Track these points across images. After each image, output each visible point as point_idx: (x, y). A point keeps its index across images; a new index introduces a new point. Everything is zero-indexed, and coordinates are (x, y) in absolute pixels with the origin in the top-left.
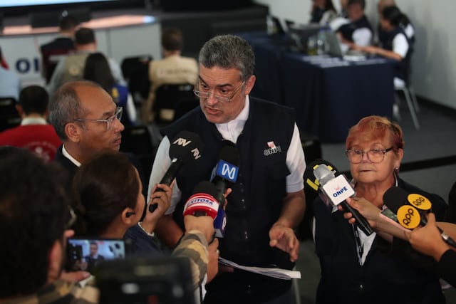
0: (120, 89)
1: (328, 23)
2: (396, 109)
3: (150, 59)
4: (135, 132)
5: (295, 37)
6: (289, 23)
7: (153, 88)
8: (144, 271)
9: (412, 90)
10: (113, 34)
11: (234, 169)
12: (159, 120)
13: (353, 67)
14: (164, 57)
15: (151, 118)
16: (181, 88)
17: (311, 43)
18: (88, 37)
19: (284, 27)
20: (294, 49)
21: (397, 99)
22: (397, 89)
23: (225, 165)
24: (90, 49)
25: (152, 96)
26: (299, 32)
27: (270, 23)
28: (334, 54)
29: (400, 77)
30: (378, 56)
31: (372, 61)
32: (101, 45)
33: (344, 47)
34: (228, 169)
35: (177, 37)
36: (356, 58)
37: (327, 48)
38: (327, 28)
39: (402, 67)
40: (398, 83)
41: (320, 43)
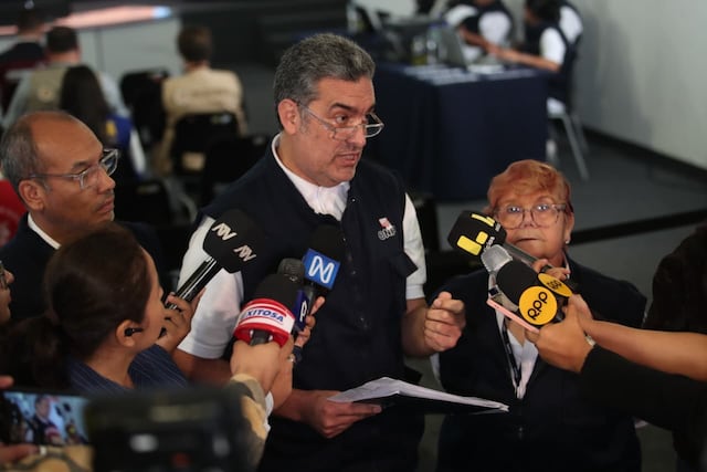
0: (119, 122)
1: (443, 14)
2: (551, 148)
3: (166, 75)
4: (143, 190)
5: (392, 37)
6: (382, 15)
7: (171, 121)
8: (165, 414)
9: (576, 118)
10: (107, 37)
11: (331, 266)
12: (180, 170)
13: (484, 83)
14: (186, 71)
15: (168, 167)
16: (215, 120)
17: (418, 46)
18: (66, 40)
19: (375, 21)
20: (391, 56)
21: (552, 131)
22: (553, 117)
23: (316, 258)
24: (71, 60)
25: (169, 134)
26: (398, 29)
27: (352, 16)
28: (454, 62)
29: (558, 98)
30: (521, 66)
31: (514, 74)
32: (87, 54)
33: (470, 53)
34: (321, 265)
35: (204, 39)
36: (489, 69)
37: (443, 53)
38: (442, 22)
39: (560, 82)
40: (555, 107)
41: (431, 45)
